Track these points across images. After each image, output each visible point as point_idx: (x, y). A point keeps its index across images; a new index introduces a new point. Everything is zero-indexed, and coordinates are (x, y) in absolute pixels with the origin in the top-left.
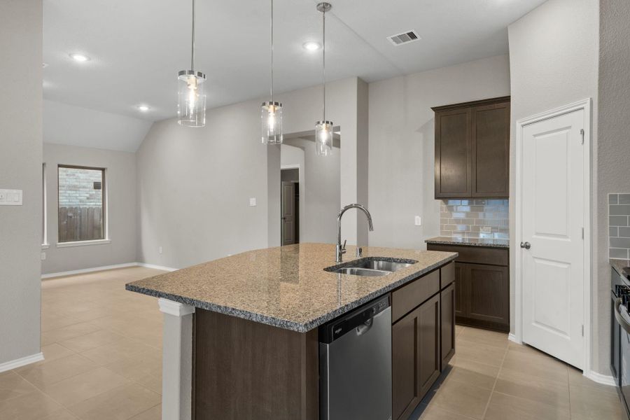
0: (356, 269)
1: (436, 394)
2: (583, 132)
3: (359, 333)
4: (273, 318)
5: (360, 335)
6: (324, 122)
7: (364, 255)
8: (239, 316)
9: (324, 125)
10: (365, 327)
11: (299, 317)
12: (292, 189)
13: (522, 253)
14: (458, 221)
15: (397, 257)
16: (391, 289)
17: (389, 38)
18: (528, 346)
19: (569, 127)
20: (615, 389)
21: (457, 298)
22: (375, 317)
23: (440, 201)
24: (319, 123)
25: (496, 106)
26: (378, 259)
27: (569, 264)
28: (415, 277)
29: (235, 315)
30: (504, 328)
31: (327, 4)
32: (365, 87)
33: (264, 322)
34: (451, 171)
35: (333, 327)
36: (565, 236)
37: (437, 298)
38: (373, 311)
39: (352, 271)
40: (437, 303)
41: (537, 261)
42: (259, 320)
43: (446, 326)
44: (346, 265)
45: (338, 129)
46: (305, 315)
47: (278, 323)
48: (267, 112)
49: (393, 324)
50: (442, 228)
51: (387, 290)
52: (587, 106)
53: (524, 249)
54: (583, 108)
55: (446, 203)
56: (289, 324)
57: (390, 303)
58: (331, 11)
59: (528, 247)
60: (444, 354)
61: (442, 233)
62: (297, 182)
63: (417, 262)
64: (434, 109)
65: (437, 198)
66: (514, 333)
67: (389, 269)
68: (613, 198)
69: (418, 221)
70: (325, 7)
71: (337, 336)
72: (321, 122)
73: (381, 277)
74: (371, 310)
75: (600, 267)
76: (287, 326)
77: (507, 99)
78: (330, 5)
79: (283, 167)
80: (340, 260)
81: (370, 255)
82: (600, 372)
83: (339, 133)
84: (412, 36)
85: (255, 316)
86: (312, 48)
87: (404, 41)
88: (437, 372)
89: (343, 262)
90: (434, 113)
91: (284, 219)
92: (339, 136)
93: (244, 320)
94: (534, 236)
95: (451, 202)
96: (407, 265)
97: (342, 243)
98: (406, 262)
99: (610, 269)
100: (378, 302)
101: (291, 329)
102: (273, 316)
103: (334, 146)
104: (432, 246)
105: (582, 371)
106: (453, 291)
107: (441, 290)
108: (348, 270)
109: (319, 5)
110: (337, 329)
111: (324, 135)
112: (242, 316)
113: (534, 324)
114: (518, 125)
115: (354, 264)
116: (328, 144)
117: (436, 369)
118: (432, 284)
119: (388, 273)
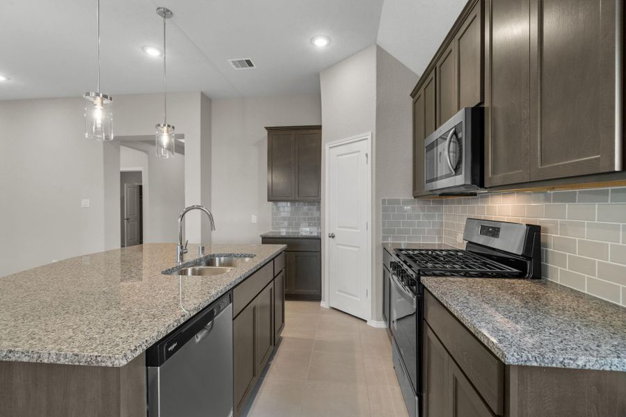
0: (197, 268)
1: (271, 366)
2: (367, 155)
3: (197, 340)
4: (77, 355)
5: (199, 342)
6: (165, 125)
7: (207, 253)
8: (20, 360)
9: (165, 128)
10: (205, 332)
11: (117, 345)
12: (136, 191)
13: (329, 241)
14: (284, 219)
15: (237, 253)
16: (232, 286)
17: (230, 61)
18: (333, 308)
19: (359, 151)
20: (385, 330)
21: (287, 281)
22: (215, 318)
23: (271, 203)
24: (159, 125)
25: (312, 131)
26: (220, 256)
27: (359, 247)
28: (254, 270)
29: (13, 359)
30: (317, 298)
31: (168, 11)
32: (207, 102)
33: (62, 361)
34: (280, 180)
35: (165, 345)
36: (356, 228)
37: (271, 285)
38: (213, 313)
39: (193, 270)
40: (271, 290)
41: (339, 247)
42: (53, 360)
43: (278, 303)
44: (187, 265)
45: (182, 136)
46: (126, 341)
47: (84, 360)
48: (93, 105)
49: (233, 319)
50: (273, 225)
51: (228, 289)
52: (369, 137)
53: (331, 238)
54: (367, 139)
55: (276, 205)
56: (99, 359)
57: (231, 301)
58: (172, 18)
59: (333, 237)
60: (277, 329)
61: (273, 228)
62: (140, 184)
63: (255, 255)
64: (266, 128)
65: (269, 200)
66: (324, 301)
67: (229, 264)
68: (384, 201)
69: (254, 219)
70: (166, 13)
71: (170, 354)
72: (162, 125)
73: (223, 275)
74: (212, 312)
75: (377, 249)
76: (98, 362)
77: (319, 128)
78: (171, 13)
79: (123, 169)
80: (182, 259)
81: (213, 253)
82: (377, 320)
83: (183, 141)
84: (249, 63)
85: (47, 356)
86: (153, 53)
87: (243, 67)
88: (272, 347)
89: (184, 263)
90: (266, 131)
91: (127, 219)
92: (184, 143)
93: (28, 363)
94: (338, 229)
95: (280, 204)
96: (247, 259)
97: (184, 245)
98: (245, 257)
99: (382, 249)
100: (219, 303)
101: (104, 365)
102: (76, 351)
103: (176, 151)
104: (266, 240)
105: (366, 321)
106: (283, 277)
107: (274, 278)
108: (190, 270)
109: (159, 8)
110: (171, 345)
111: (165, 139)
112: (26, 359)
113: (337, 292)
114: (327, 147)
115: (196, 263)
116: (169, 148)
117: (271, 345)
118: (267, 274)
119: (229, 269)
